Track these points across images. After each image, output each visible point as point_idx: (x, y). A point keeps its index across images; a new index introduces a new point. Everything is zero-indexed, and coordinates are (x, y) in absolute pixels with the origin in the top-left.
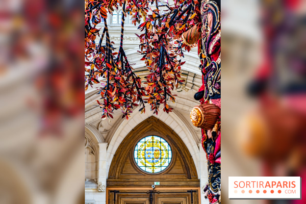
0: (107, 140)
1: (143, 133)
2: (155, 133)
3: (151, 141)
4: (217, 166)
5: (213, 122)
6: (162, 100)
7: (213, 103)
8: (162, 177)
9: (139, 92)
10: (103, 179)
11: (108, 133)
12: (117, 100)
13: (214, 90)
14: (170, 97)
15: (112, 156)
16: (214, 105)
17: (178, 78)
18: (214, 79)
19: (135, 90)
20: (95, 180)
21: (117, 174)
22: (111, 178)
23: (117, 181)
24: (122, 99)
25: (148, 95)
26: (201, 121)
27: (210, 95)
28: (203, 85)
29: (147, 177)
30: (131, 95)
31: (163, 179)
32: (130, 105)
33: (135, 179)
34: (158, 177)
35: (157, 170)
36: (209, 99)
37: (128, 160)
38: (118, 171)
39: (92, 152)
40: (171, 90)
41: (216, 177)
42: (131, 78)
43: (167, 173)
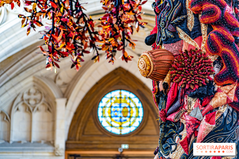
0: (66, 95)
1: (110, 87)
2: (123, 87)
3: (119, 96)
4: (168, 124)
5: (165, 71)
6: (119, 46)
7: (166, 48)
8: (132, 138)
9: (91, 37)
10: (61, 141)
11: (68, 87)
12: (64, 47)
13: (167, 32)
14: (128, 43)
15: (72, 114)
16: (167, 51)
17: (138, 19)
18: (167, 20)
19: (87, 34)
20: (52, 142)
21: (78, 135)
22: (71, 140)
23: (77, 144)
24: (70, 45)
25: (102, 40)
26: (149, 70)
27: (163, 39)
28: (156, 26)
29: (113, 138)
30: (82, 40)
31: (133, 141)
32: (81, 52)
33: (100, 141)
34: (126, 138)
35: (126, 131)
36: (161, 44)
37: (91, 119)
38: (79, 131)
39: (48, 110)
40: (130, 35)
41: (167, 138)
42: (82, 19)
43: (137, 135)
